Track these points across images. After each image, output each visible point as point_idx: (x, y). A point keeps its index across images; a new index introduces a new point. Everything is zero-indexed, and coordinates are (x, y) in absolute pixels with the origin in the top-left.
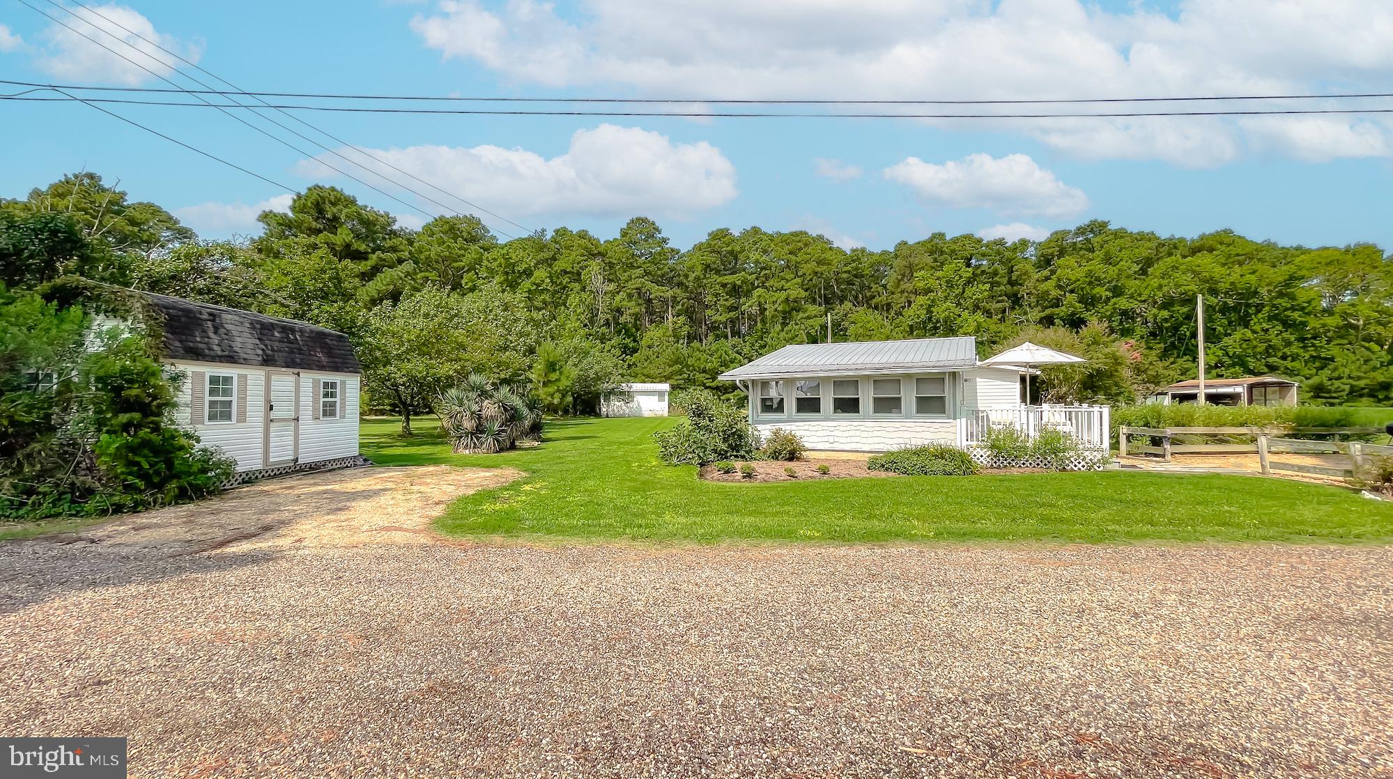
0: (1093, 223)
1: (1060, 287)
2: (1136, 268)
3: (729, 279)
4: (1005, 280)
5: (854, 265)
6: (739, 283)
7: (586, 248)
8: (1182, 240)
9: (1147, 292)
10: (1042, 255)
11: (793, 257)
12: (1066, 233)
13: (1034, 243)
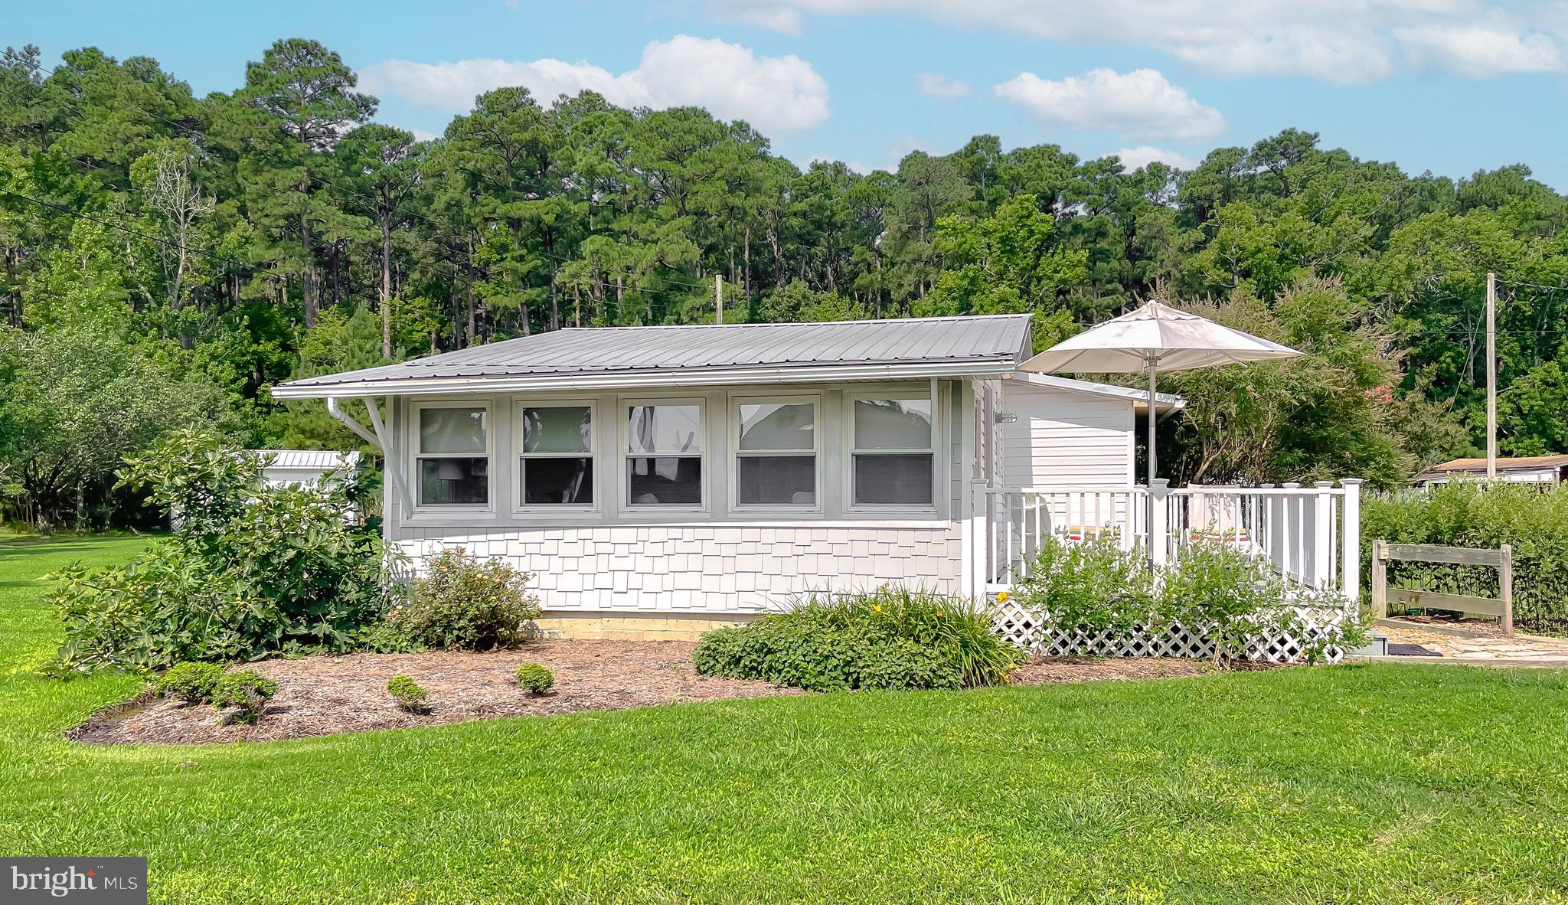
0: (1289, 134)
1: (1224, 263)
2: (1368, 231)
3: (528, 207)
4: (1120, 249)
5: (814, 199)
6: (549, 219)
7: (151, 107)
8: (1444, 182)
9: (1386, 280)
10: (1192, 199)
11: (674, 167)
12: (1236, 153)
13: (1177, 172)
